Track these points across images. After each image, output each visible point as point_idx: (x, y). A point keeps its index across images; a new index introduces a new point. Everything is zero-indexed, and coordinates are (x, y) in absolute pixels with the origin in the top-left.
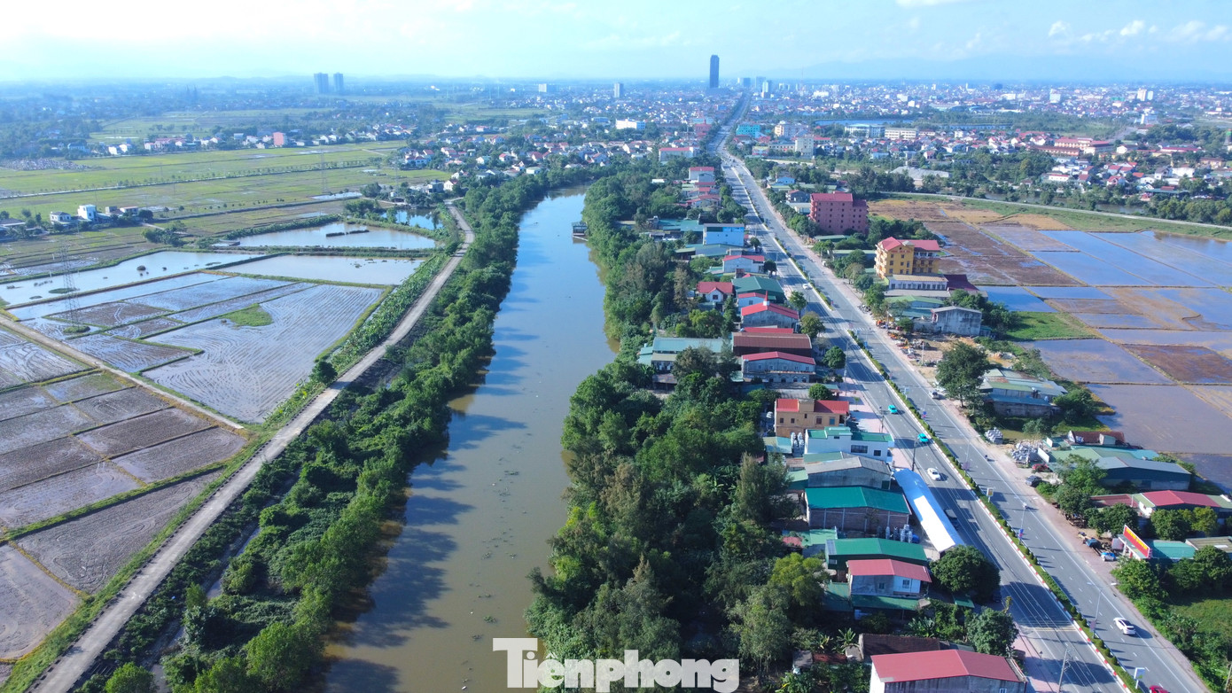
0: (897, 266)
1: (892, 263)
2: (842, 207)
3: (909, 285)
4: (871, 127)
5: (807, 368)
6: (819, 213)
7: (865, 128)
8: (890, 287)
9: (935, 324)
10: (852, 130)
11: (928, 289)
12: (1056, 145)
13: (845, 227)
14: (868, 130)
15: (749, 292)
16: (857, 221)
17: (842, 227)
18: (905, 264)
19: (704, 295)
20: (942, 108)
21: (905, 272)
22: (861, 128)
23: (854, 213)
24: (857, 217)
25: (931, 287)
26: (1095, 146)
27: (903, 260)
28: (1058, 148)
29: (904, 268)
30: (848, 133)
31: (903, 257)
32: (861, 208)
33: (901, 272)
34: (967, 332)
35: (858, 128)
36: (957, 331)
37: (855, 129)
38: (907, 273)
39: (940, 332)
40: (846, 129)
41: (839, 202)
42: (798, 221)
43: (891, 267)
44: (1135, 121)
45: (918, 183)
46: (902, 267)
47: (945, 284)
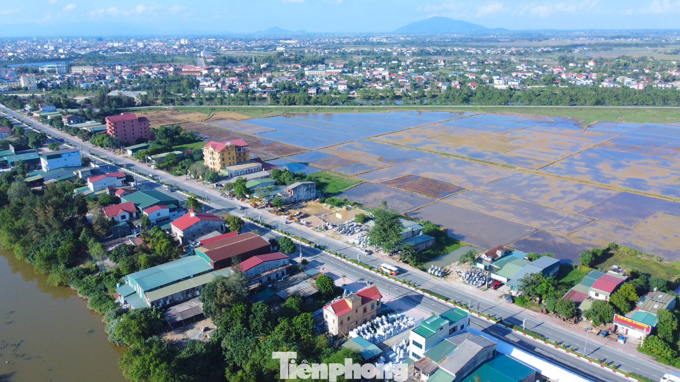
0: (227, 161)
1: (223, 160)
2: (131, 124)
3: (241, 172)
4: (58, 67)
5: (284, 262)
6: (116, 130)
7: (54, 67)
8: (230, 176)
9: (292, 197)
10: (45, 70)
11: (252, 172)
12: (183, 70)
13: (137, 137)
14: (57, 69)
15: (151, 206)
16: (143, 132)
17: (134, 138)
18: (232, 158)
19: (113, 218)
20: (83, 53)
21: (232, 164)
22: (51, 67)
23: (141, 127)
24: (143, 129)
25: (253, 171)
26: (207, 69)
27: (230, 156)
28: (185, 72)
29: (232, 161)
30: (43, 72)
31: (229, 153)
32: (145, 122)
33: (230, 165)
34: (309, 197)
35: (49, 67)
36: (304, 198)
37: (47, 69)
38: (234, 165)
39: (295, 201)
40: (40, 69)
41: (129, 121)
42: (103, 138)
43: (224, 162)
44: (198, 55)
45: (138, 101)
46: (230, 161)
47: (261, 167)
